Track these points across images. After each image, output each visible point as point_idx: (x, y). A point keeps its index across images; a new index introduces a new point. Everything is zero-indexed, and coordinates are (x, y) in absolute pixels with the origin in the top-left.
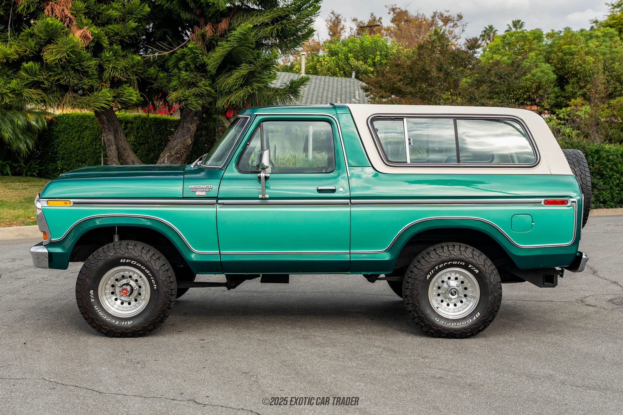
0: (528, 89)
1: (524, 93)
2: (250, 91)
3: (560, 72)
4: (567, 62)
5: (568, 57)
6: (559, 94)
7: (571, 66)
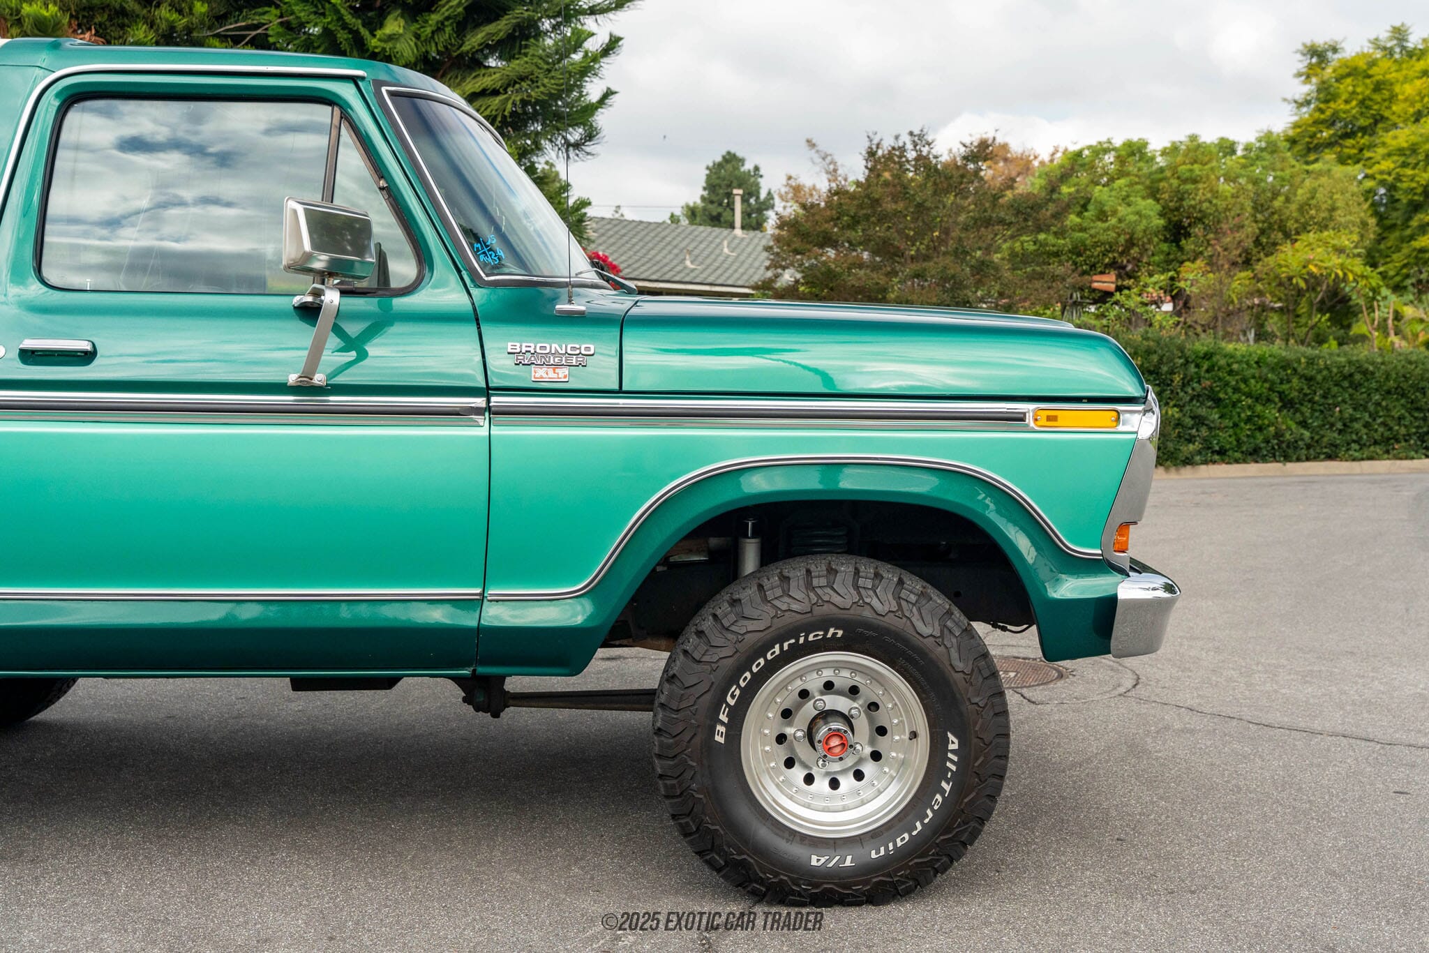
0: (1111, 247)
1: (1104, 255)
3: (1174, 215)
4: (1186, 196)
5: (1189, 187)
6: (1172, 257)
7: (1193, 203)
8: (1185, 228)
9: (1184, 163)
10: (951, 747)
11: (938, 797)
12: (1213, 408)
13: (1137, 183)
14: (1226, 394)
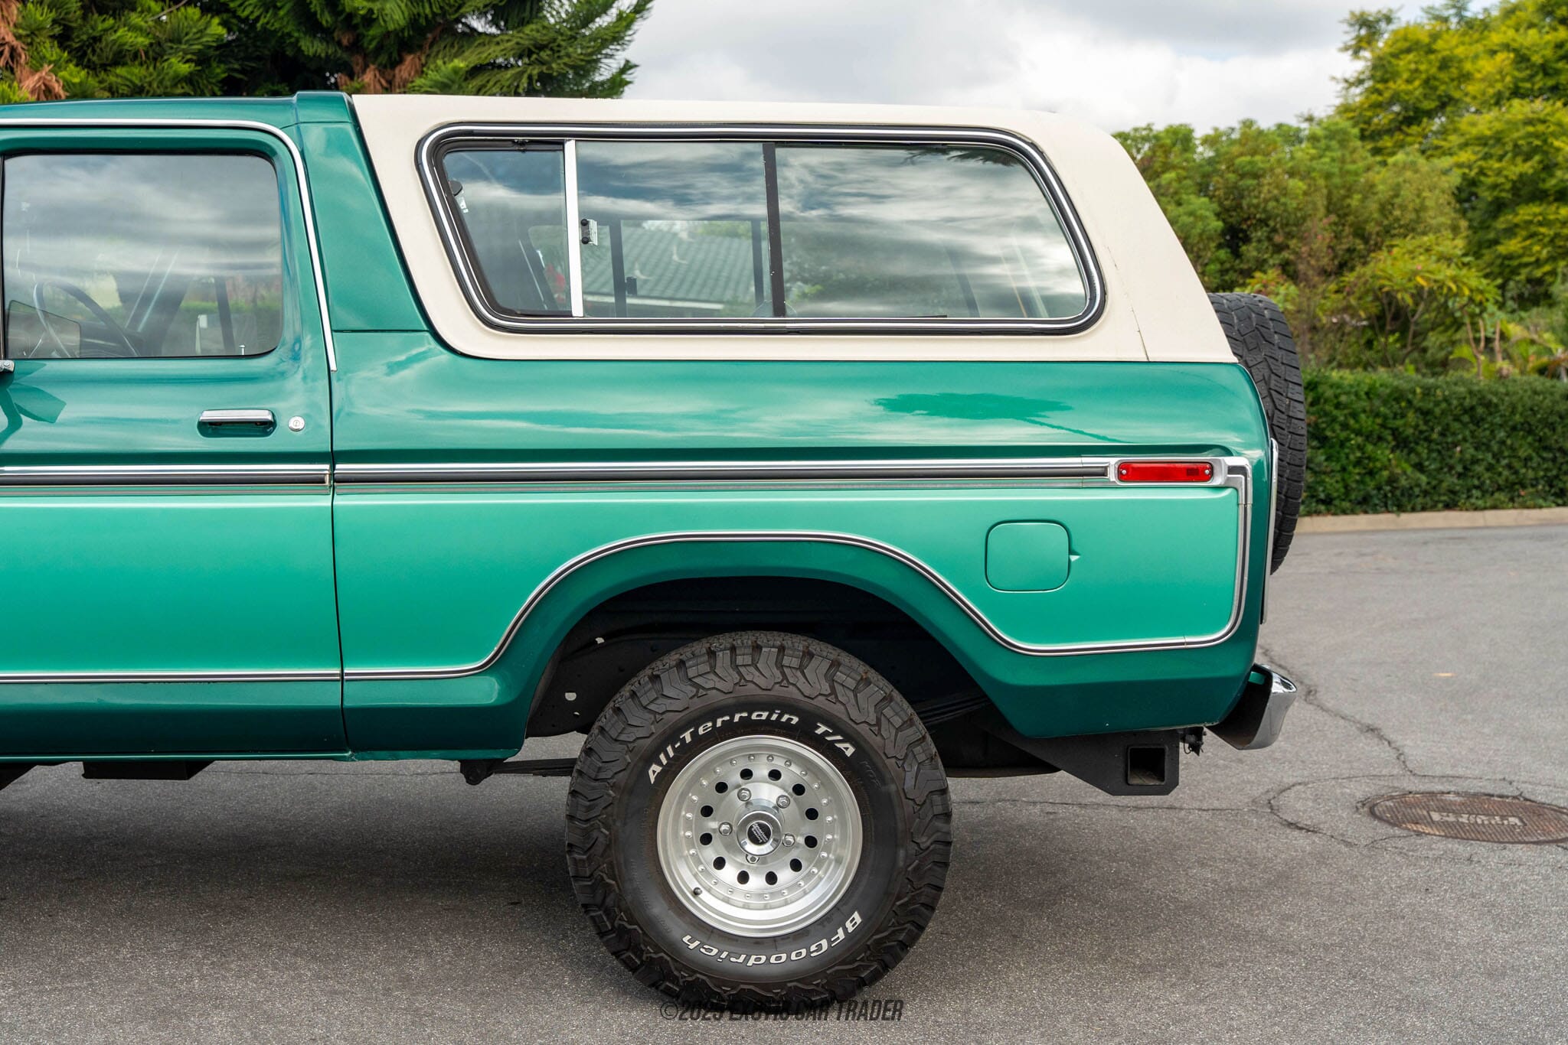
3: (1232, 216)
4: (1246, 193)
5: (1250, 182)
7: (1255, 201)
8: (1245, 231)
9: (1242, 154)
14: (1334, 431)
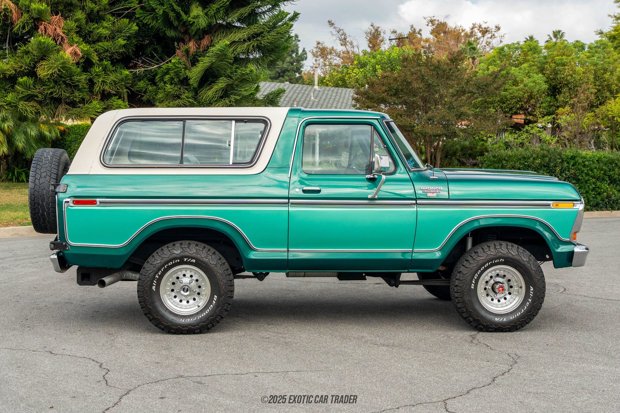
0: (520, 99)
1: (517, 103)
2: (228, 103)
3: (553, 82)
4: (559, 72)
5: (560, 68)
6: (552, 104)
7: (563, 76)
8: (559, 89)
9: (558, 56)
10: (531, 290)
11: (528, 303)
12: (576, 184)
13: (533, 65)
14: (582, 177)
